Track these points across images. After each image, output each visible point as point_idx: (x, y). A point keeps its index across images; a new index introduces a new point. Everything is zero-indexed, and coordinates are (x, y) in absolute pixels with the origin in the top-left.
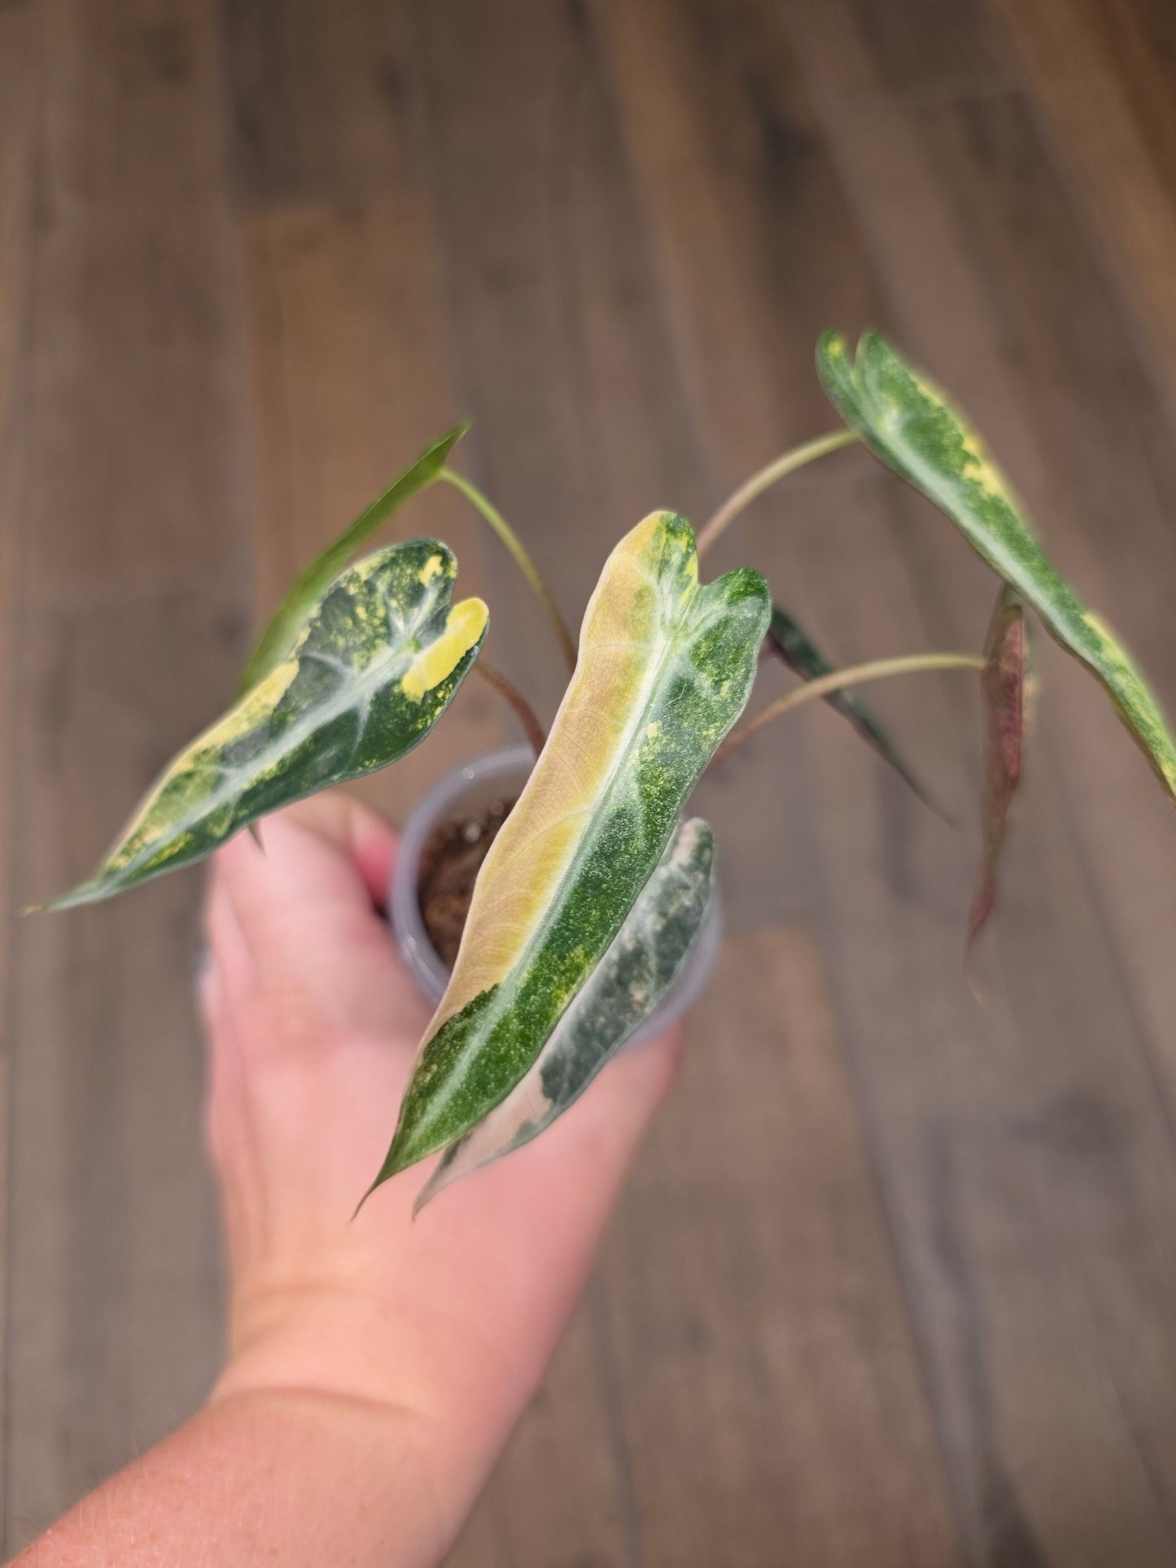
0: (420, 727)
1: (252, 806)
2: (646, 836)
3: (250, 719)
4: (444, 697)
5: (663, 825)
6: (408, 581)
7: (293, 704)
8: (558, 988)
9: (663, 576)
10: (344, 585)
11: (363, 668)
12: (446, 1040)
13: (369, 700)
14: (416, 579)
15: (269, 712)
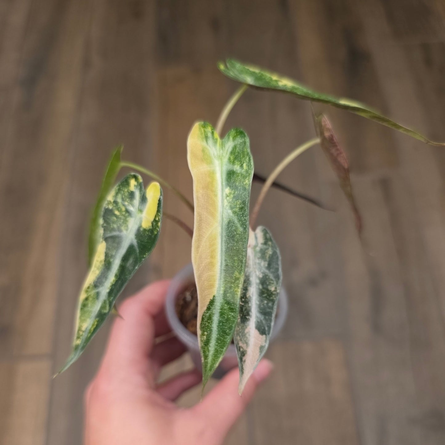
0: (156, 233)
1: (113, 295)
2: (241, 226)
3: (98, 269)
4: (159, 219)
5: (245, 220)
6: (127, 193)
7: (110, 255)
8: (235, 288)
9: (208, 142)
10: (107, 207)
11: (127, 230)
12: (206, 321)
13: (134, 238)
14: (130, 191)
15: (103, 263)
